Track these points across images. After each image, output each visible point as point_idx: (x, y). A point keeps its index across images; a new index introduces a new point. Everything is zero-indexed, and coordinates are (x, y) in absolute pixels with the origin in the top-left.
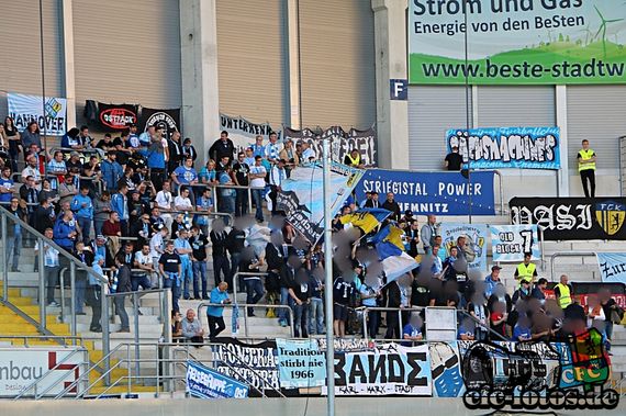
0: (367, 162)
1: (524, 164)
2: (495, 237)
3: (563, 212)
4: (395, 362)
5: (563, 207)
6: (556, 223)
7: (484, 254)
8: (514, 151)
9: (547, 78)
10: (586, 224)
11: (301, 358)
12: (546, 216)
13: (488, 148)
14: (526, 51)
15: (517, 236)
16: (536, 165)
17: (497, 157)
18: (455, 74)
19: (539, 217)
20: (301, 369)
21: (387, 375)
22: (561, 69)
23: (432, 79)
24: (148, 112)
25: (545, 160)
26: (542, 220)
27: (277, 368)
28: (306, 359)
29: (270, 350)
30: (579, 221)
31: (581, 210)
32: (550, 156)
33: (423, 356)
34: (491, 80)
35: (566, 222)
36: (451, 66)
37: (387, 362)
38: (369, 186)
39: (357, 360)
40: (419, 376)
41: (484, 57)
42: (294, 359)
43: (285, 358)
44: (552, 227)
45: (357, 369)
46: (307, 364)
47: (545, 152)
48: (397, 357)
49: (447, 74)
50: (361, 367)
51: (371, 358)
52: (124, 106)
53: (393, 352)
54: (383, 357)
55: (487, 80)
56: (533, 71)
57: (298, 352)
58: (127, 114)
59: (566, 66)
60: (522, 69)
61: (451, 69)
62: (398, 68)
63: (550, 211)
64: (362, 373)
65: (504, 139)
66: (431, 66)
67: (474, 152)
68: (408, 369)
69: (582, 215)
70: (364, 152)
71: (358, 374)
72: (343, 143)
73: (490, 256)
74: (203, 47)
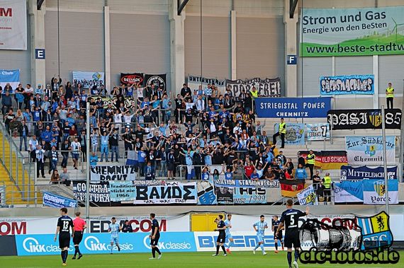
0: (276, 93)
1: (357, 92)
2: (309, 129)
3: (353, 116)
4: (176, 190)
5: (353, 114)
6: (349, 121)
7: (303, 137)
8: (353, 86)
9: (367, 52)
10: (364, 122)
11: (122, 189)
12: (345, 118)
13: (340, 85)
14: (357, 40)
15: (319, 128)
16: (363, 93)
17: (344, 89)
18: (322, 52)
19: (341, 118)
20: (122, 193)
21: (172, 195)
22: (375, 48)
23: (311, 54)
24: (148, 77)
25: (367, 90)
26: (343, 120)
27: (109, 193)
28: (126, 189)
29: (105, 186)
30: (361, 120)
31: (361, 116)
32: (369, 88)
33: (193, 187)
34: (340, 54)
35: (355, 121)
36: (320, 48)
37: (171, 190)
38: (264, 105)
39: (154, 189)
40: (190, 195)
41: (337, 43)
42: (118, 189)
43: (113, 189)
44: (348, 123)
45: (154, 193)
46: (125, 191)
47: (367, 86)
48: (178, 188)
49: (318, 52)
50: (156, 191)
51: (163, 189)
52: (135, 74)
53: (175, 185)
54: (169, 188)
55: (337, 54)
56: (361, 49)
57: (121, 186)
58: (136, 77)
59: (376, 46)
60: (355, 48)
61: (320, 49)
62: (292, 50)
63: (347, 116)
64: (157, 194)
65: (348, 81)
66: (311, 48)
67: (332, 87)
68: (184, 192)
69: (362, 118)
70: (274, 89)
71: (155, 195)
72: (261, 85)
73: (306, 137)
74: (177, 47)
